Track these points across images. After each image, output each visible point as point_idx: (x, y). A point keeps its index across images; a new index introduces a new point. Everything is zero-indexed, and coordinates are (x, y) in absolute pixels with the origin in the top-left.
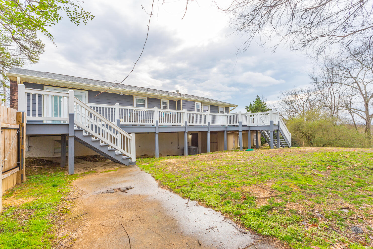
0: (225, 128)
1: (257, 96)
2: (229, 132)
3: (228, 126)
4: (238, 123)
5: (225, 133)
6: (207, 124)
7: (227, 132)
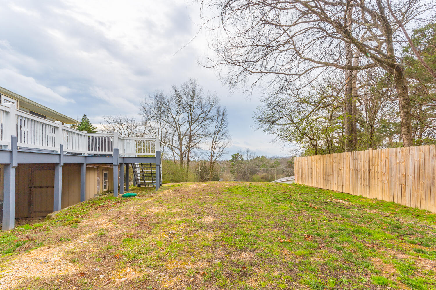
0: (83, 158)
1: (83, 115)
2: (90, 167)
3: (89, 154)
4: (112, 151)
5: (85, 167)
6: (57, 148)
7: (87, 165)
